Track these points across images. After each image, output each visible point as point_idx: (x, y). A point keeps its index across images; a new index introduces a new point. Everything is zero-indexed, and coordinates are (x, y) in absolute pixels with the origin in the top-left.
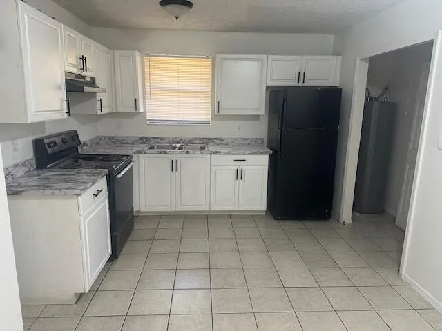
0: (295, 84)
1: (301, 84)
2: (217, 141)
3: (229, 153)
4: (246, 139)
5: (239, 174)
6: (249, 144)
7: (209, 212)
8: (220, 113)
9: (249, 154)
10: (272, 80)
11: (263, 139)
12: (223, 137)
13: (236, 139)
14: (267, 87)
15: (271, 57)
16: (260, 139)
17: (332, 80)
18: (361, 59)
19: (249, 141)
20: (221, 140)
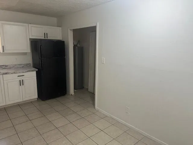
0: (43, 38)
1: (46, 38)
2: (3, 67)
3: (14, 73)
4: (21, 65)
5: (21, 83)
6: (23, 67)
7: (5, 106)
8: (5, 52)
9: (26, 72)
10: (32, 36)
11: (30, 64)
12: (7, 64)
13: (15, 65)
14: (30, 39)
15: (30, 25)
16: (29, 64)
17: (59, 37)
18: (70, 30)
19: (23, 66)
20: (6, 66)
